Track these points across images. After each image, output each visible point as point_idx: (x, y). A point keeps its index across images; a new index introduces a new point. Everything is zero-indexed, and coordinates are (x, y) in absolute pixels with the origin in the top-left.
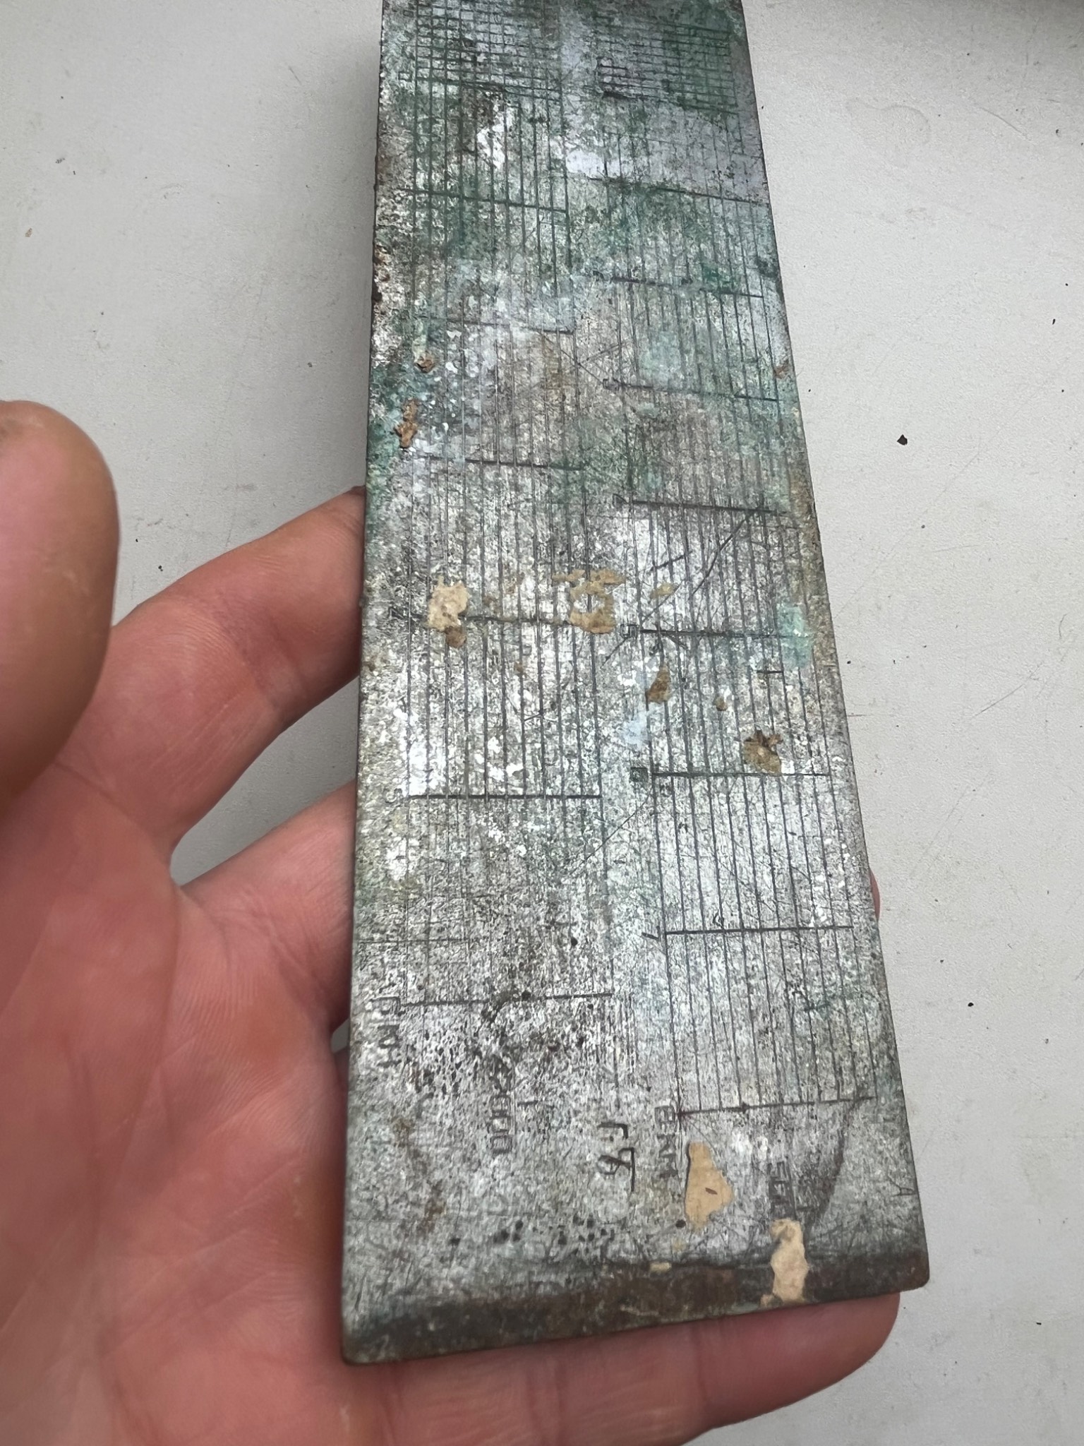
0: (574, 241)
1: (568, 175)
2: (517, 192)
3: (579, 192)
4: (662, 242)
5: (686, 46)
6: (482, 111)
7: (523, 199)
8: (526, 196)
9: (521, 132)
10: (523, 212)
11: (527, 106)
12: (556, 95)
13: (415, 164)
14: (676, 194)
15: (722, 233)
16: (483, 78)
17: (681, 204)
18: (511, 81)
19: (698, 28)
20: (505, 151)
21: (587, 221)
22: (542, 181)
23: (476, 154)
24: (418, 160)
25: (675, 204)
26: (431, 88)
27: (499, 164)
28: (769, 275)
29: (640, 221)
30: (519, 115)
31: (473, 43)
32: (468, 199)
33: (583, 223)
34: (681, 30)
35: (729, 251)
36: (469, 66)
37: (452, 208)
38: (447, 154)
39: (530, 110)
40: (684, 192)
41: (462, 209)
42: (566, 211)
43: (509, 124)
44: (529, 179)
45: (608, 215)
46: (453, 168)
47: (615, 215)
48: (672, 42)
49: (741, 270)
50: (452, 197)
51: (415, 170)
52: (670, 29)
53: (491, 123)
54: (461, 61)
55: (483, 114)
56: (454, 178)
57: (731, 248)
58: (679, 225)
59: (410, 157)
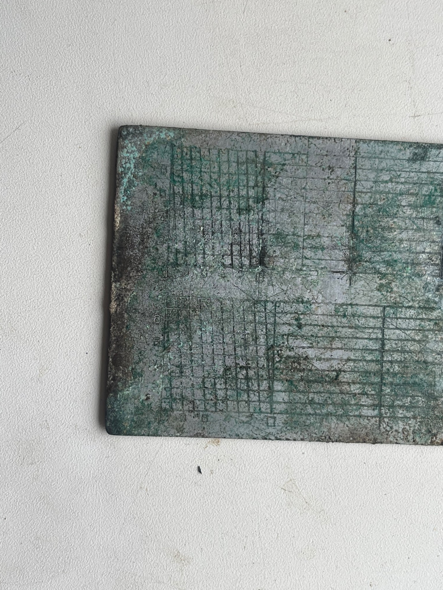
0: (410, 304)
1: (349, 303)
2: (371, 342)
3: (364, 295)
4: (404, 235)
5: (195, 187)
6: (296, 364)
7: (376, 339)
8: (374, 336)
9: (312, 336)
10: (389, 340)
11: (285, 329)
12: (270, 306)
13: (354, 416)
14: (356, 218)
15: (390, 185)
16: (263, 362)
17: (366, 216)
18: (262, 340)
19: (172, 174)
20: (332, 349)
21: (391, 292)
22: (357, 322)
23: (339, 371)
24: (351, 414)
25: (366, 220)
26: (279, 403)
27: (345, 355)
28: (426, 152)
29: (386, 250)
30: (296, 336)
31: (227, 369)
32: (382, 379)
33: (393, 295)
34: (178, 189)
35: (406, 182)
36: (251, 373)
37: (391, 391)
38: (342, 393)
39: (289, 327)
40: (353, 212)
41: (391, 384)
42: (384, 307)
43: (305, 344)
44: (357, 333)
45: (383, 276)
46: (355, 389)
47: (383, 270)
48: (193, 200)
49: (424, 176)
50: (382, 390)
51: (360, 416)
52: (178, 200)
53: (306, 358)
54: (247, 378)
55: (299, 364)
56: (364, 388)
57: (403, 180)
58: (386, 220)
59: (349, 419)
